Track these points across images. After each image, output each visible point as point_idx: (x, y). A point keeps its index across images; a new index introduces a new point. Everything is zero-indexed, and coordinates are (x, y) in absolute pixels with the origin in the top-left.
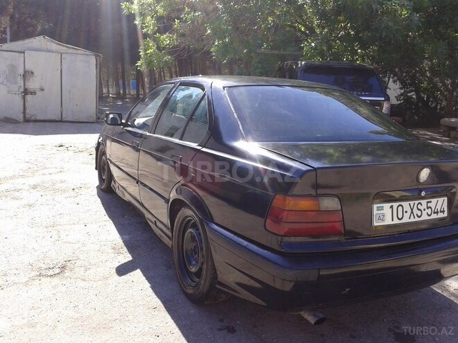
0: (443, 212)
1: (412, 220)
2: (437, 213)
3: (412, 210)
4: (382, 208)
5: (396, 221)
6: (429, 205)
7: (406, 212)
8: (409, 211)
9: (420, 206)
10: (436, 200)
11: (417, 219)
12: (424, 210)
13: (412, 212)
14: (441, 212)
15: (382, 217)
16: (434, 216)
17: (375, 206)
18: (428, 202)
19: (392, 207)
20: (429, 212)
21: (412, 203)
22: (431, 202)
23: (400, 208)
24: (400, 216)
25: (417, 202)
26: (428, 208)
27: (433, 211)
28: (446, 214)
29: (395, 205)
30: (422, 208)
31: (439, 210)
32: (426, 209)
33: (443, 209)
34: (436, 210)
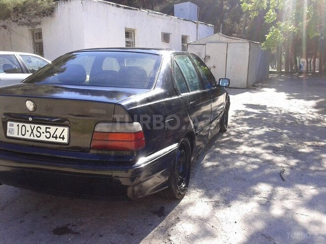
0: (63, 138)
1: (32, 138)
2: (56, 138)
3: (32, 131)
4: (12, 125)
5: (20, 136)
6: (48, 130)
7: (28, 131)
8: (30, 131)
9: (39, 129)
10: (56, 128)
11: (36, 138)
12: (43, 133)
13: (32, 132)
14: (60, 138)
15: (11, 131)
16: (52, 140)
17: (9, 123)
18: (46, 128)
19: (18, 125)
20: (48, 135)
21: (33, 126)
22: (50, 128)
23: (24, 127)
24: (23, 133)
25: (36, 126)
26: (47, 132)
27: (52, 135)
28: (66, 141)
29: (21, 125)
30: (41, 131)
31: (58, 136)
32: (45, 134)
33: (63, 136)
34: (55, 136)
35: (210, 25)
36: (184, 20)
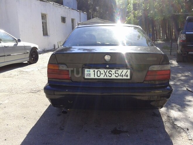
1: (105, 77)
2: (122, 76)
4: (89, 71)
5: (96, 77)
6: (116, 72)
7: (102, 74)
8: (104, 74)
9: (110, 72)
10: (122, 70)
11: (108, 78)
12: (113, 74)
13: (106, 74)
14: (125, 76)
16: (119, 77)
17: (86, 70)
18: (115, 71)
19: (94, 71)
20: (117, 75)
21: (106, 70)
22: (118, 71)
23: (99, 72)
24: (99, 75)
25: (108, 70)
27: (119, 75)
28: (129, 77)
29: (96, 70)
30: (112, 73)
31: (124, 75)
32: (115, 74)
33: (127, 75)
34: (121, 75)
35: (85, 13)
36: (72, 9)
